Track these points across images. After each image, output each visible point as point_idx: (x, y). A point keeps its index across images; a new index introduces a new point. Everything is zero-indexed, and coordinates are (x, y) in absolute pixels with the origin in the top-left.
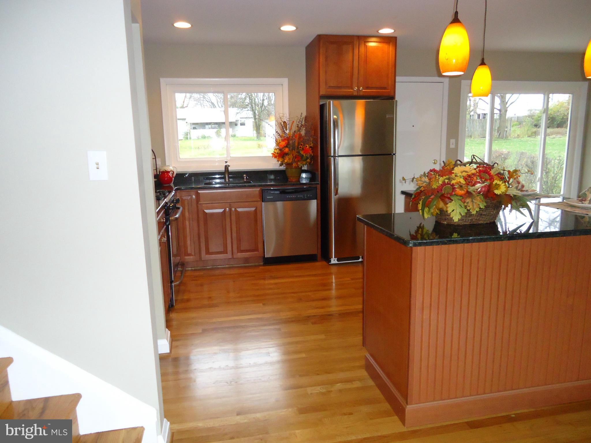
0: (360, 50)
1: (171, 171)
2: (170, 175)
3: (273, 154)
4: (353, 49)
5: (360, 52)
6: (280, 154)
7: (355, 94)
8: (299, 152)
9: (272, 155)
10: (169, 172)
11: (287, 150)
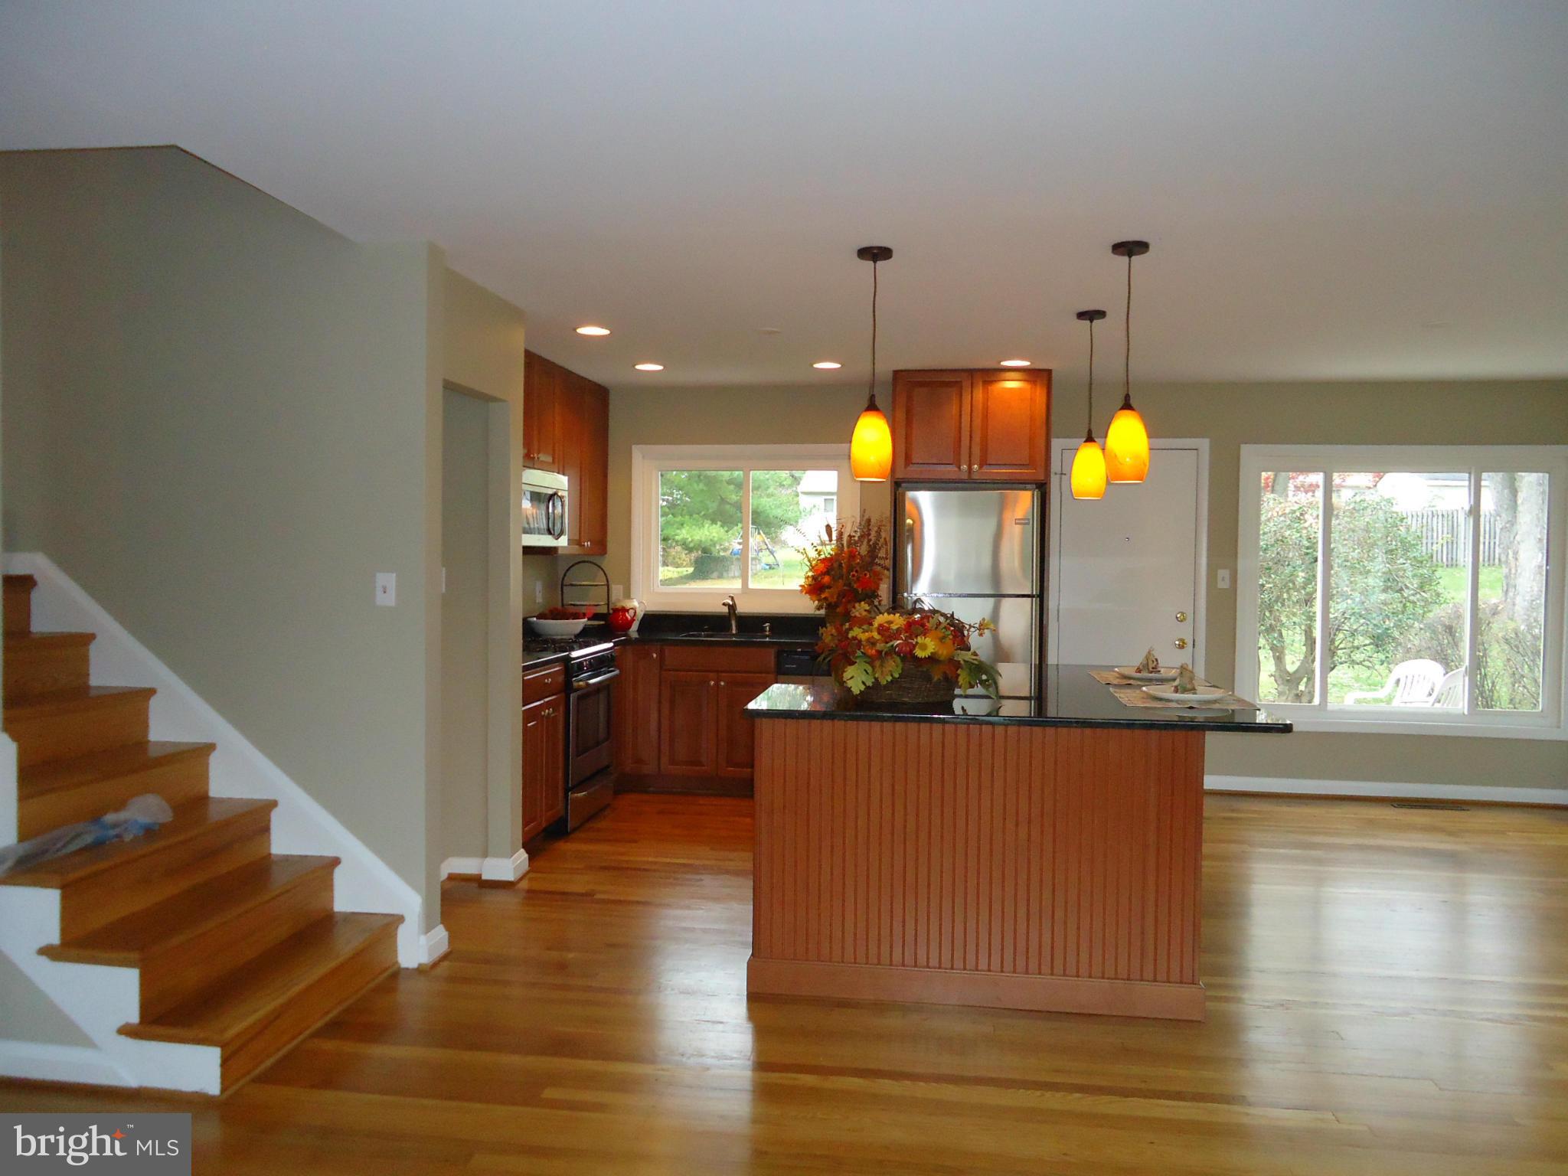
0: (974, 396)
1: (632, 609)
2: (629, 616)
3: (801, 586)
4: (961, 396)
5: (974, 399)
6: (815, 588)
7: (965, 476)
8: (849, 585)
9: (800, 588)
10: (628, 611)
11: (826, 579)
